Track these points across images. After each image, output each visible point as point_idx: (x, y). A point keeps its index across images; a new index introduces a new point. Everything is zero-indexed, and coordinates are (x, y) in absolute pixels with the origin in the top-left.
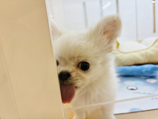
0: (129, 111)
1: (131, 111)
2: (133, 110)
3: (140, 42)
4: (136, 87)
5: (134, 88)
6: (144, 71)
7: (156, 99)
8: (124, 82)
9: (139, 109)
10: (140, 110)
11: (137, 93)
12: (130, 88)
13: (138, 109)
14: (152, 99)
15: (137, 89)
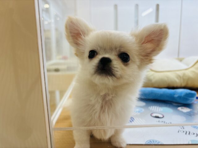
0: (146, 142)
1: (147, 143)
2: (151, 141)
3: (181, 60)
4: (163, 115)
5: (160, 116)
6: (176, 96)
7: (184, 132)
8: (149, 108)
9: (159, 142)
10: (160, 144)
11: (162, 122)
12: (154, 115)
13: (157, 142)
14: (178, 132)
15: (163, 117)
